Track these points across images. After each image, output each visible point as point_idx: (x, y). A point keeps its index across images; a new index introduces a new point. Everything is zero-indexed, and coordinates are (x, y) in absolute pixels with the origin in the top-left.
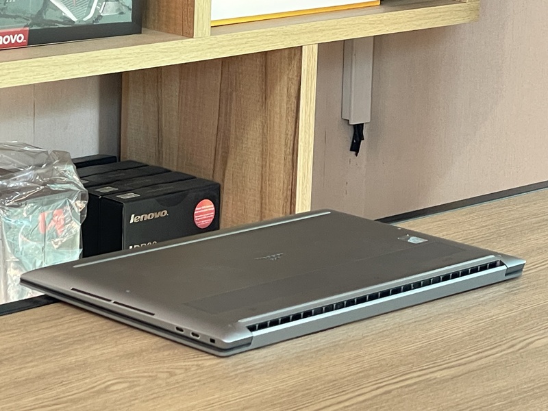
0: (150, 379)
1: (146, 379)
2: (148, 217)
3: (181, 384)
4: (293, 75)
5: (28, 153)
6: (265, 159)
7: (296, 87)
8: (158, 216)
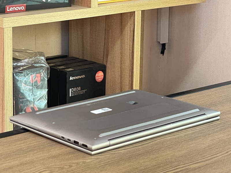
0: (60, 168)
1: (58, 169)
2: (77, 78)
3: (74, 171)
4: (132, 22)
5: (29, 53)
6: (122, 55)
7: (133, 27)
8: (81, 77)
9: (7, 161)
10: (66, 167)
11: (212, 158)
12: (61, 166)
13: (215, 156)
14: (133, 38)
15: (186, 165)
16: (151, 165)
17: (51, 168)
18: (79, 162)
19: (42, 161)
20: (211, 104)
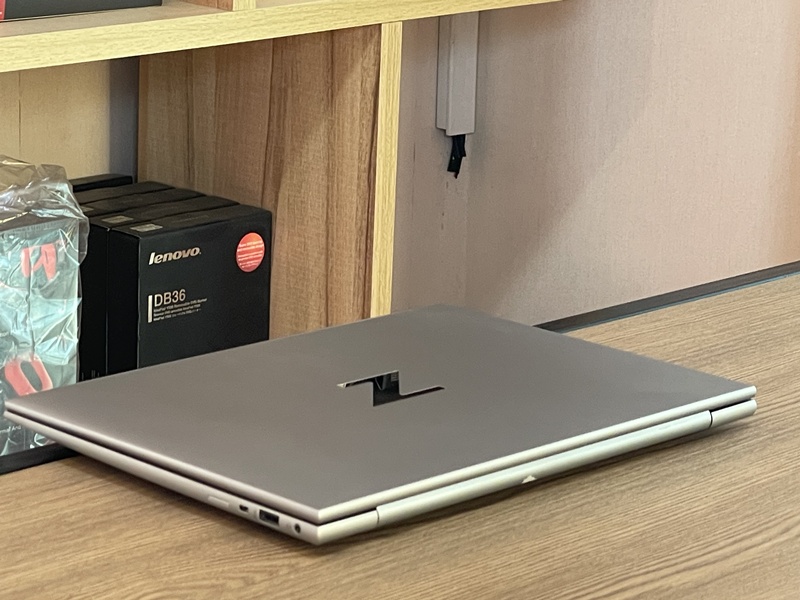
2: (172, 256)
4: (369, 63)
5: (8, 169)
6: (332, 177)
7: (374, 80)
8: (187, 256)
9: (18, 562)
10: (233, 584)
11: (738, 552)
12: (214, 581)
13: (747, 543)
14: (371, 118)
15: (651, 576)
16: (532, 575)
17: (183, 588)
18: (276, 566)
19: (145, 565)
20: (698, 355)
